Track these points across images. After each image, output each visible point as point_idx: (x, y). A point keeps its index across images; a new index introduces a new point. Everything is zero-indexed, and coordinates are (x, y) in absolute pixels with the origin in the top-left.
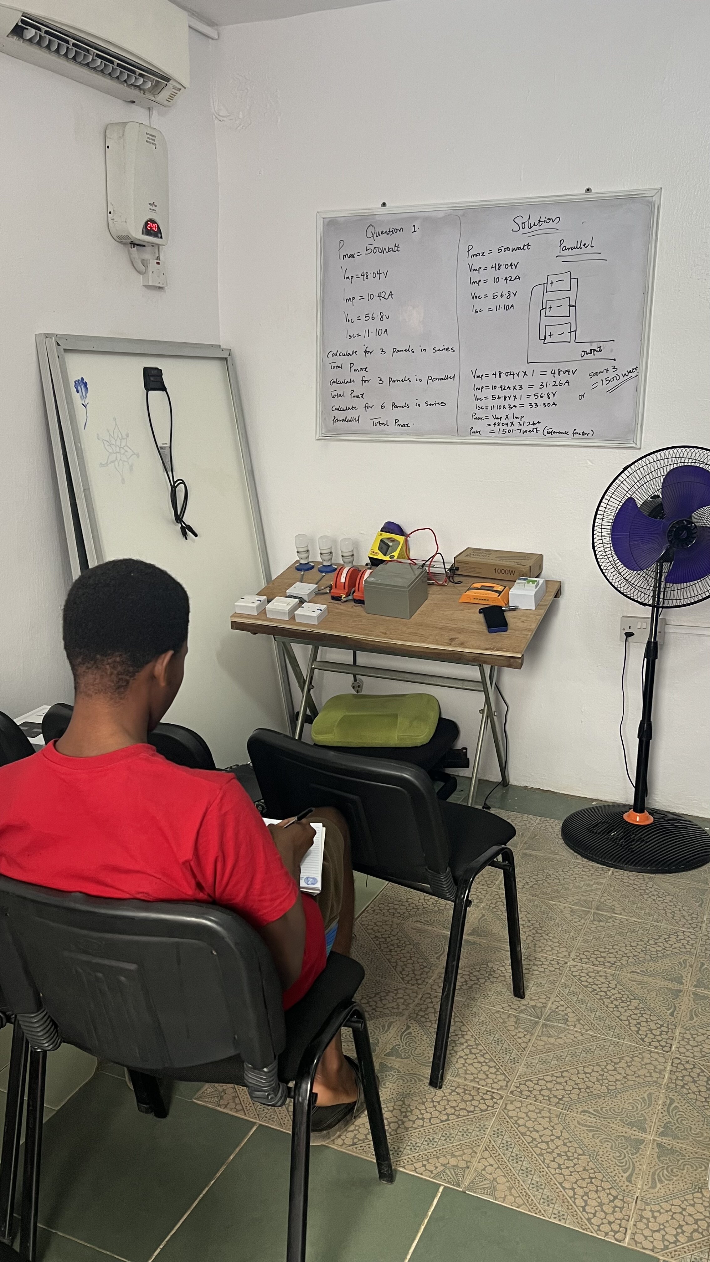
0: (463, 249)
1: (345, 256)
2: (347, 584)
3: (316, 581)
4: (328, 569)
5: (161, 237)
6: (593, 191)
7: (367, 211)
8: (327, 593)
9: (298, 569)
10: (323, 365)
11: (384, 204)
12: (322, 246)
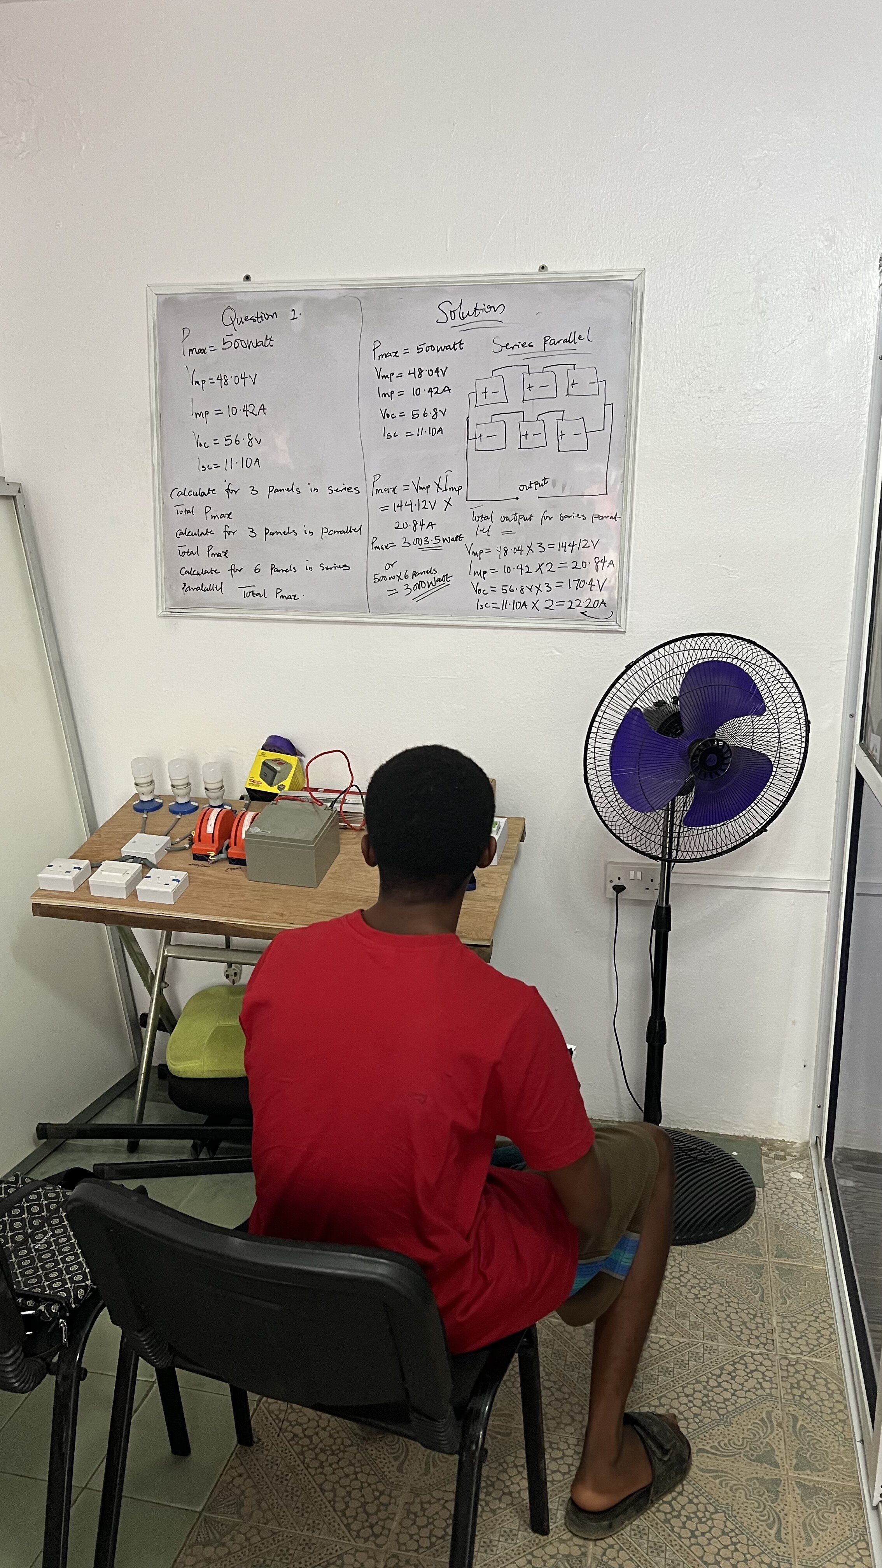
0: (368, 346)
1: (191, 351)
2: (216, 834)
3: (166, 829)
4: (185, 809)
6: (550, 270)
7: (223, 286)
8: (185, 849)
9: (138, 809)
10: (165, 510)
11: (247, 278)
12: (157, 336)
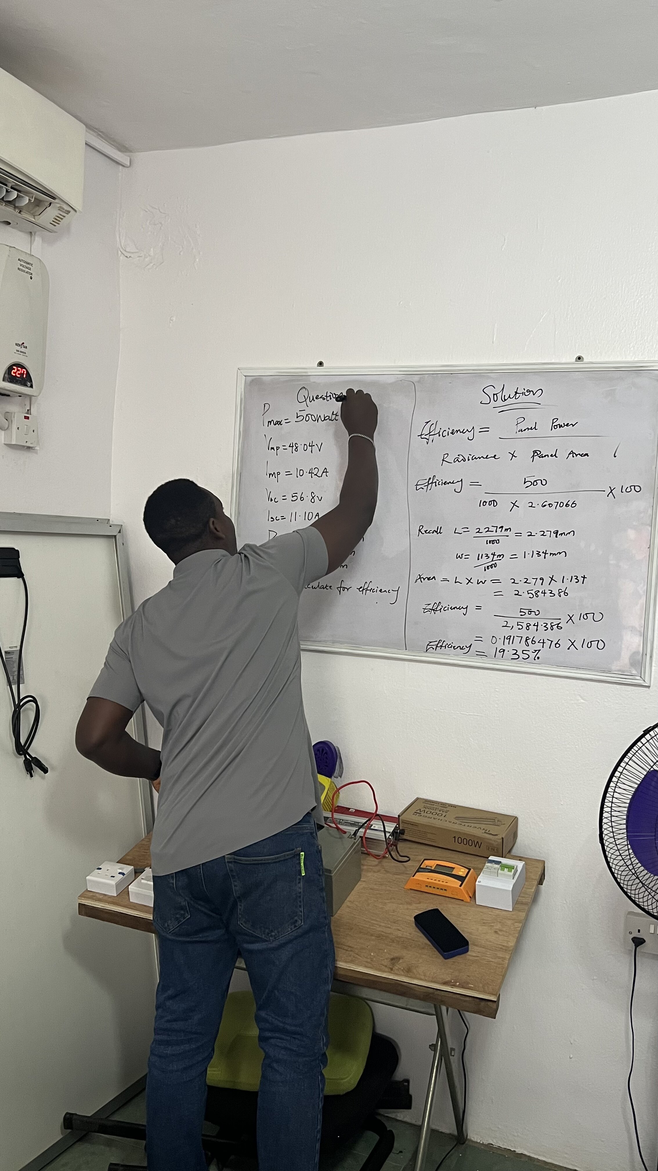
1: (270, 422)
5: (31, 386)
6: (585, 360)
7: (300, 370)
11: (321, 364)
12: (243, 409)
